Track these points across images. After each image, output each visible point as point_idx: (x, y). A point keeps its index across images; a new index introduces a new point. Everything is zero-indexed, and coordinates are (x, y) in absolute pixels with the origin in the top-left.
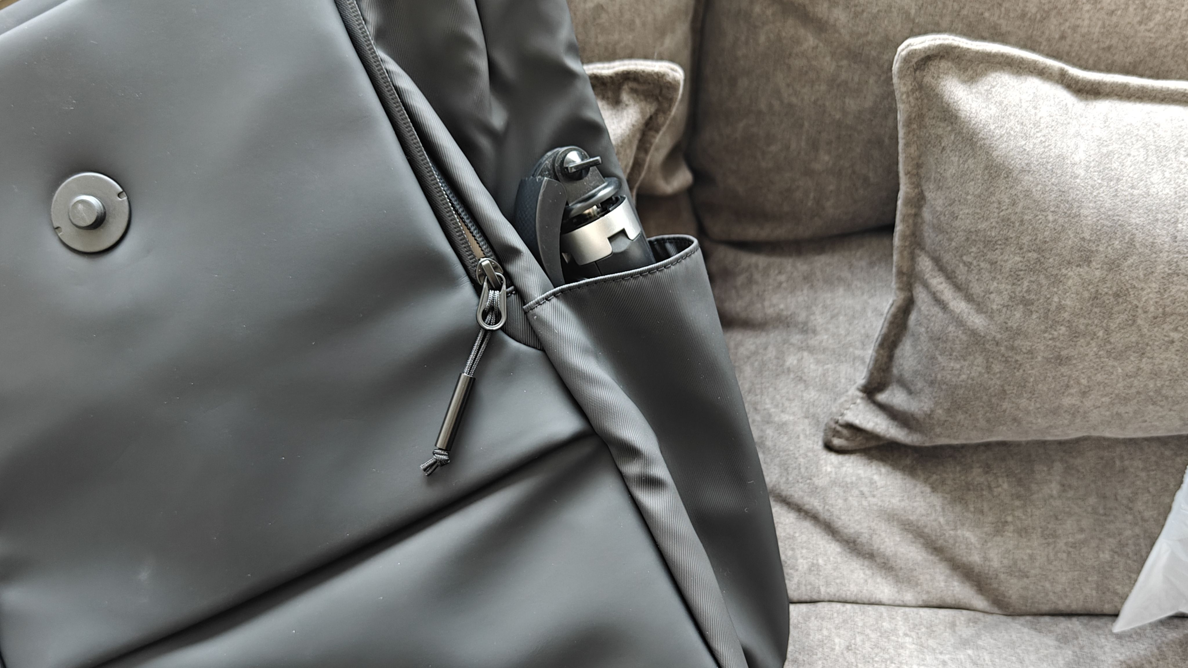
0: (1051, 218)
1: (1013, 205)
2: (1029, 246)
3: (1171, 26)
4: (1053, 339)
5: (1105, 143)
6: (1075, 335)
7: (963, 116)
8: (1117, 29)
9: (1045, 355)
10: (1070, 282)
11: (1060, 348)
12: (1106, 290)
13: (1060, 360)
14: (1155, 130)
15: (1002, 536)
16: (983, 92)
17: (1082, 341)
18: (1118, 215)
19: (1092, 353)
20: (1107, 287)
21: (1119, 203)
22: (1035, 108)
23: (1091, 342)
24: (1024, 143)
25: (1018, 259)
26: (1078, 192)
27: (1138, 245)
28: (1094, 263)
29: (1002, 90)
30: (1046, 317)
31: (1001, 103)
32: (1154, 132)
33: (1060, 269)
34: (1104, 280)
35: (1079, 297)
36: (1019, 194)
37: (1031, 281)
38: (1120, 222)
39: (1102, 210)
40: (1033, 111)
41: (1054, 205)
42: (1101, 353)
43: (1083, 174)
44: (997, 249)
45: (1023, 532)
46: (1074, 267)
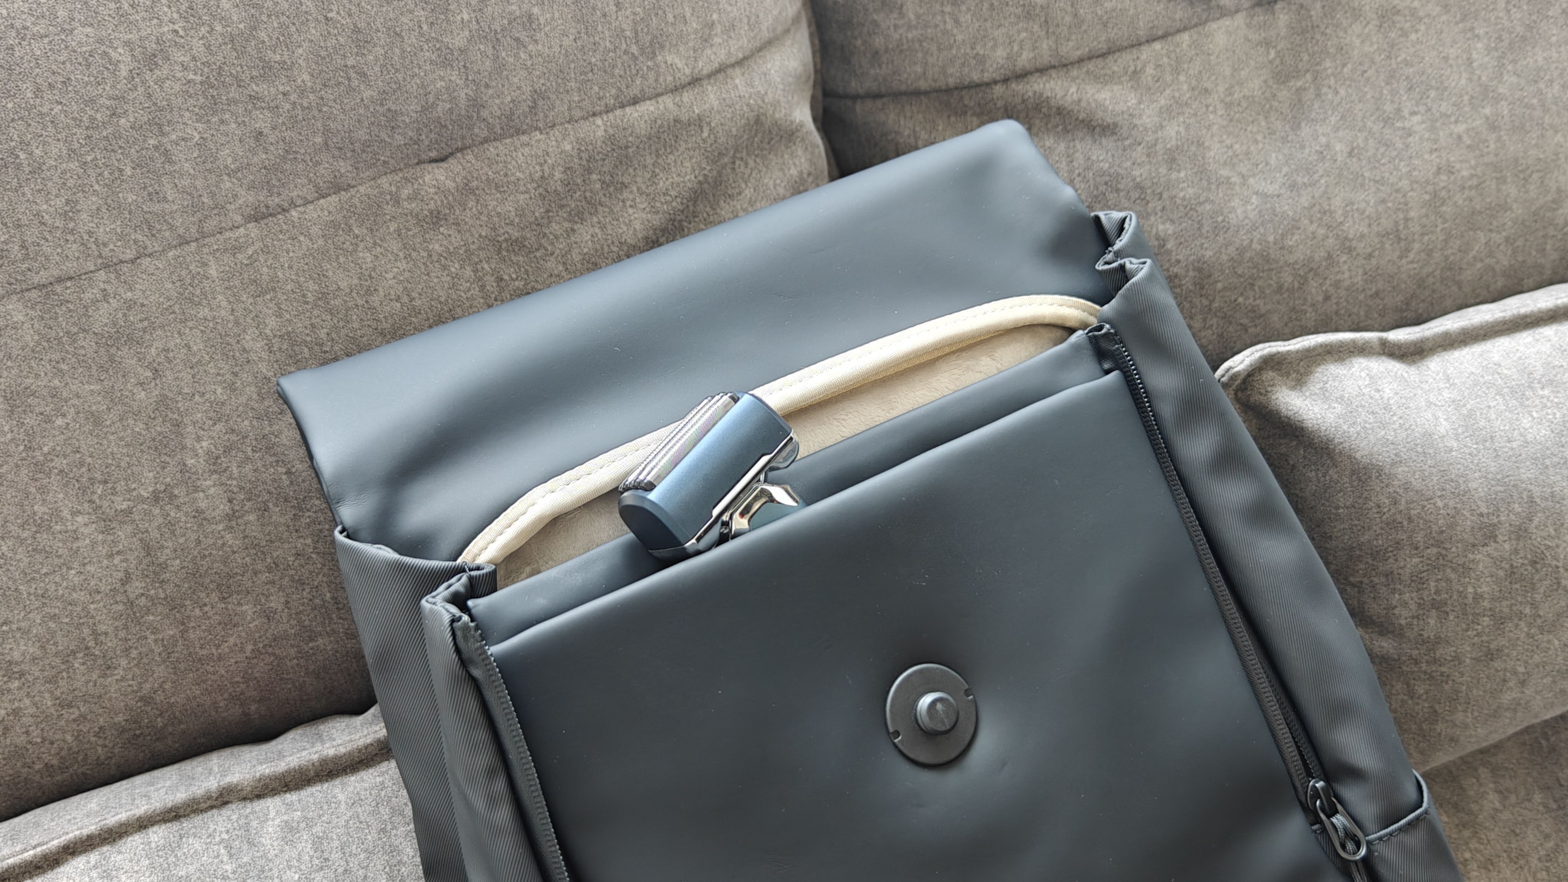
0: (1440, 504)
1: (1395, 504)
2: (1425, 542)
3: (1431, 250)
4: (1478, 635)
5: (1461, 403)
6: (1499, 621)
7: (1310, 425)
8: (1380, 272)
9: (1473, 656)
10: (1481, 566)
11: (1488, 642)
12: (1520, 561)
13: (1491, 655)
14: (1500, 371)
16: (1318, 392)
17: (1510, 625)
18: (1507, 476)
19: (1523, 636)
20: (1521, 558)
21: (1503, 462)
22: (1378, 391)
23: (1520, 623)
24: (1383, 433)
25: (1416, 560)
26: (1459, 466)
27: (1538, 501)
28: (1500, 536)
29: (1336, 384)
30: (1465, 614)
31: (1342, 398)
32: (1499, 374)
33: (1466, 556)
34: (1516, 551)
35: (1494, 579)
36: (1398, 490)
37: (1437, 581)
38: (1512, 483)
39: (1490, 476)
40: (1377, 396)
41: (1439, 489)
42: (1532, 631)
43: (1455, 445)
44: (1389, 557)
46: (1481, 548)
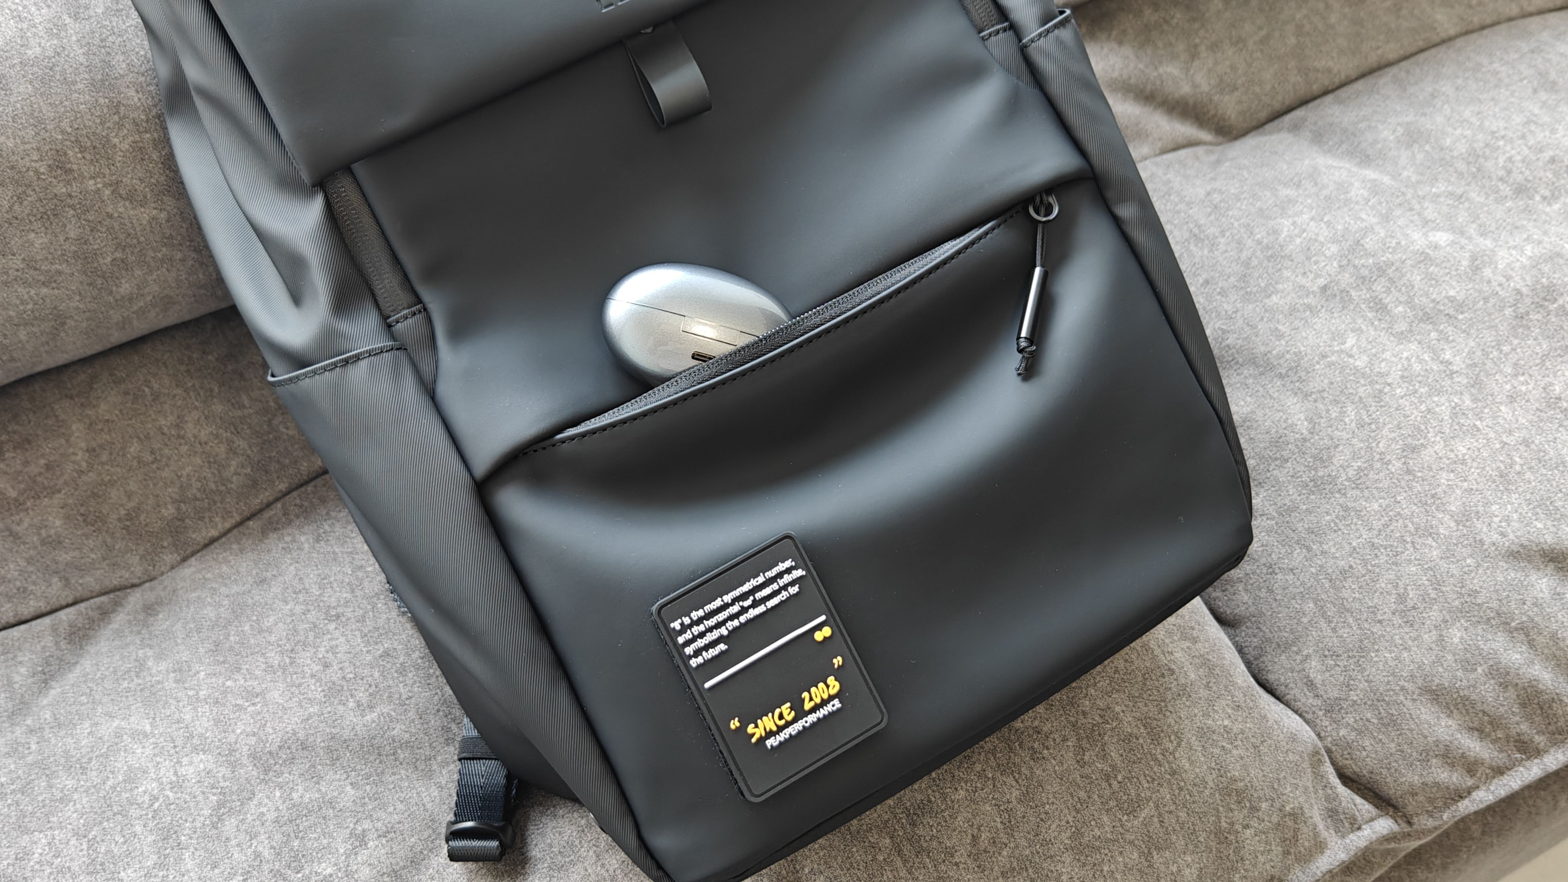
15: (1199, 59)
45: (1214, 47)
